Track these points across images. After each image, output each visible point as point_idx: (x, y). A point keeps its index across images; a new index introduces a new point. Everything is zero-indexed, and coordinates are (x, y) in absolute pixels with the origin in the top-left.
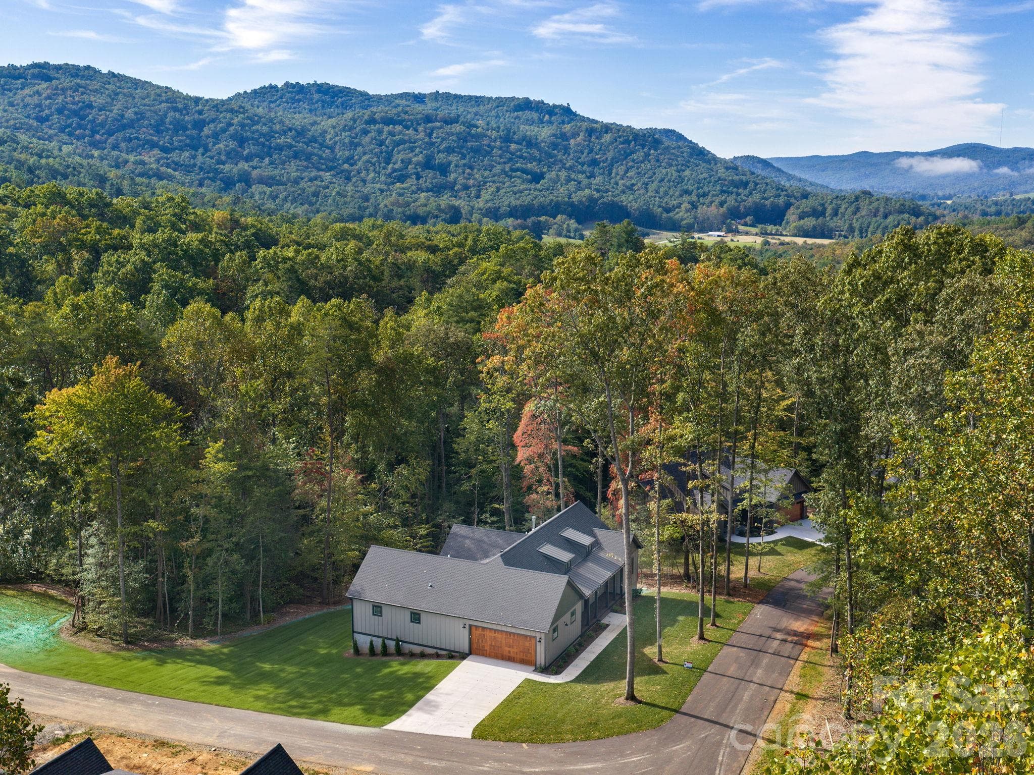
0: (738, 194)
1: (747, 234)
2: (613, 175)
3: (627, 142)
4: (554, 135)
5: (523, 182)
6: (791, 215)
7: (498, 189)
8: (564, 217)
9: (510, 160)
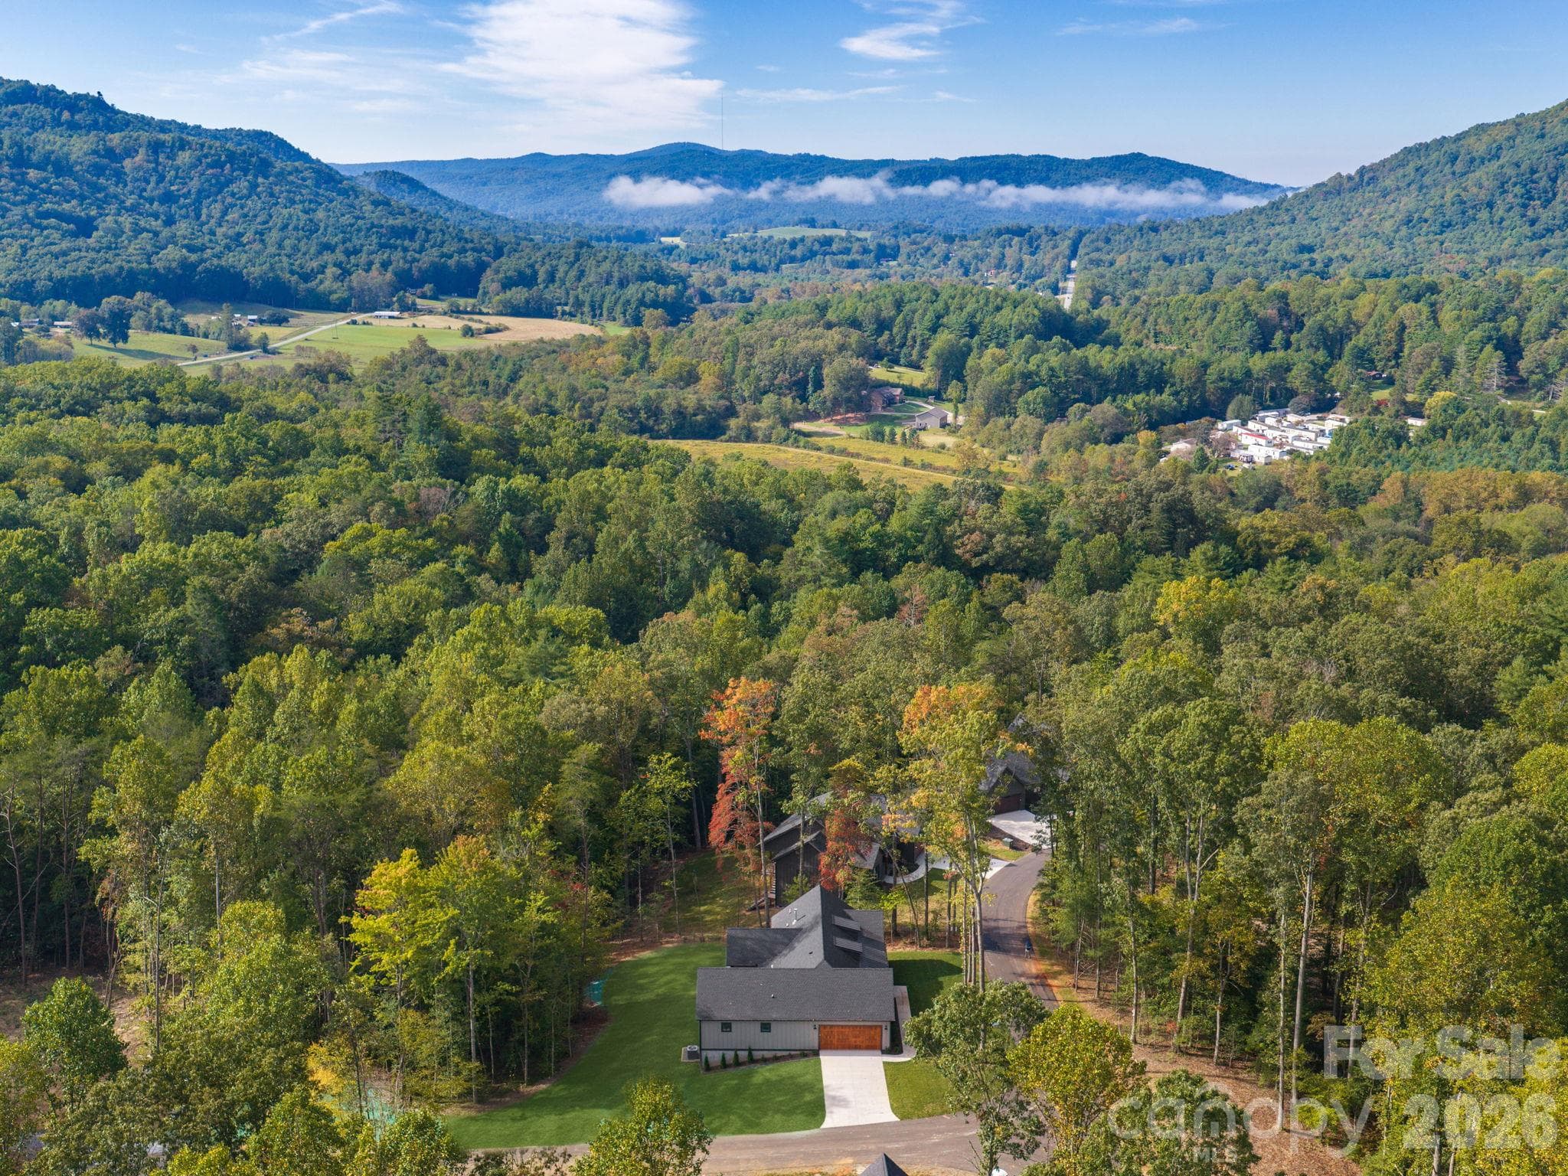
0: (405, 250)
1: (430, 312)
2: (204, 218)
3: (218, 164)
4: (95, 152)
5: (63, 236)
6: (489, 281)
7: (25, 250)
8: (147, 294)
9: (32, 197)
